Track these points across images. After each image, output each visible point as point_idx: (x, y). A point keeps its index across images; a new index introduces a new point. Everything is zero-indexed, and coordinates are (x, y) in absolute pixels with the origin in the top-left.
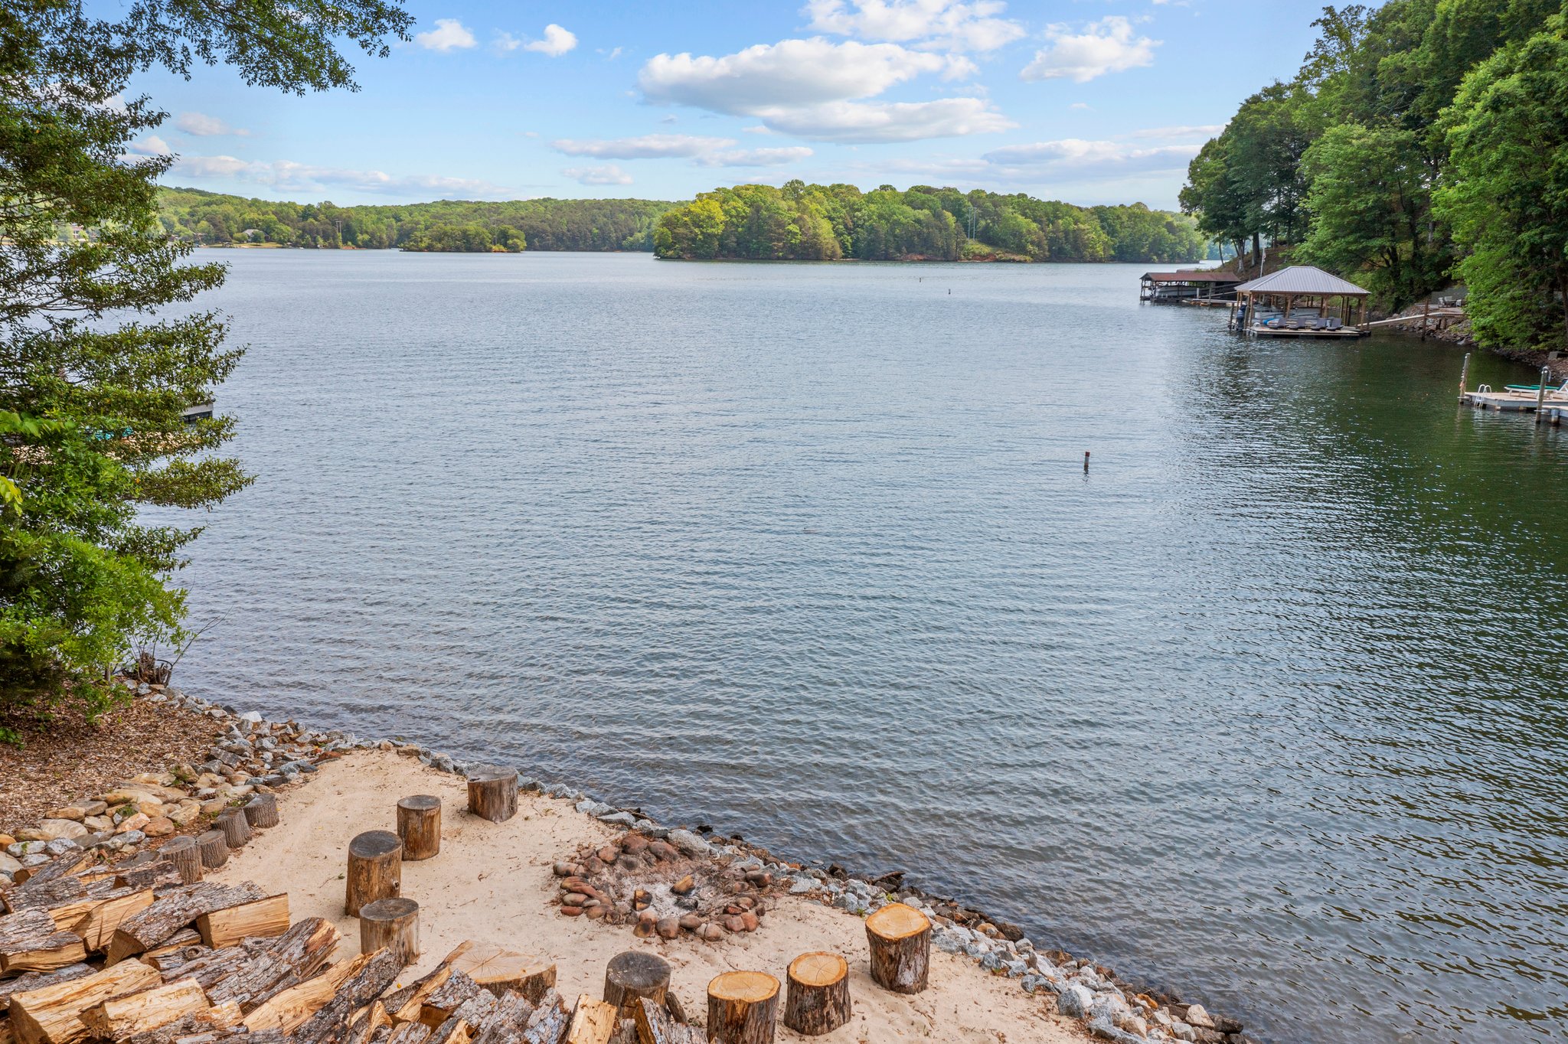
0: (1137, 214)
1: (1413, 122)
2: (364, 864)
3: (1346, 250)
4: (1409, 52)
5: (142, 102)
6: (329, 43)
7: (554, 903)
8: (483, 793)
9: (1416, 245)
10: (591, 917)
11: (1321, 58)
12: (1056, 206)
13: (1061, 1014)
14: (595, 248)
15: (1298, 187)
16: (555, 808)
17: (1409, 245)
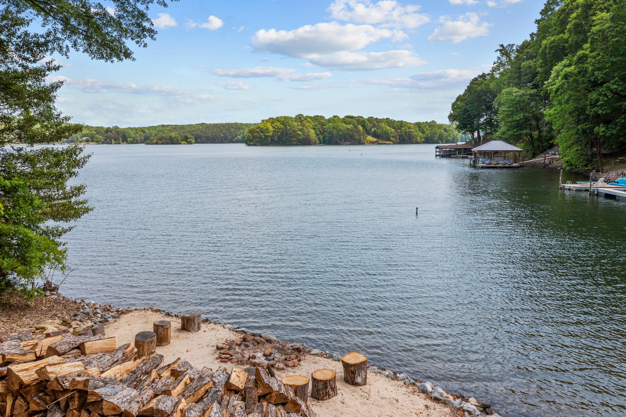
0: (432, 125)
1: (536, 86)
2: (141, 343)
3: (513, 135)
4: (532, 60)
5: (52, 62)
6: (124, 42)
7: (217, 359)
8: (187, 321)
9: (540, 132)
10: (232, 363)
11: (500, 63)
12: (401, 122)
13: (419, 392)
14: (222, 142)
15: (493, 112)
16: (215, 327)
17: (537, 132)
